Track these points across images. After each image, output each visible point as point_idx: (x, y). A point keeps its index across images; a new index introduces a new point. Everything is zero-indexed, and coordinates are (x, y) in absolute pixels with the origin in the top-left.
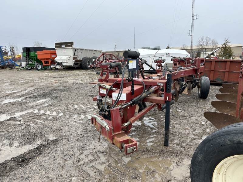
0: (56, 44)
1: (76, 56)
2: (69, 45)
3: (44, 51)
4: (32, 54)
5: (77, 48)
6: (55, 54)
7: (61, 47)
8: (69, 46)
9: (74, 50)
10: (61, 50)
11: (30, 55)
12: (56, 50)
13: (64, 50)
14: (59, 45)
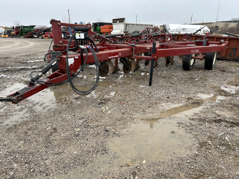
0: (113, 20)
1: (127, 30)
2: (122, 20)
3: (105, 26)
4: (98, 28)
5: (129, 23)
6: (112, 28)
7: (116, 22)
8: (121, 22)
9: (126, 25)
10: (116, 25)
11: (97, 29)
12: (113, 25)
13: (118, 25)
14: (115, 21)
